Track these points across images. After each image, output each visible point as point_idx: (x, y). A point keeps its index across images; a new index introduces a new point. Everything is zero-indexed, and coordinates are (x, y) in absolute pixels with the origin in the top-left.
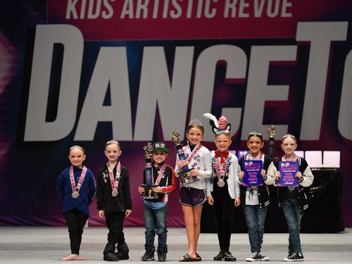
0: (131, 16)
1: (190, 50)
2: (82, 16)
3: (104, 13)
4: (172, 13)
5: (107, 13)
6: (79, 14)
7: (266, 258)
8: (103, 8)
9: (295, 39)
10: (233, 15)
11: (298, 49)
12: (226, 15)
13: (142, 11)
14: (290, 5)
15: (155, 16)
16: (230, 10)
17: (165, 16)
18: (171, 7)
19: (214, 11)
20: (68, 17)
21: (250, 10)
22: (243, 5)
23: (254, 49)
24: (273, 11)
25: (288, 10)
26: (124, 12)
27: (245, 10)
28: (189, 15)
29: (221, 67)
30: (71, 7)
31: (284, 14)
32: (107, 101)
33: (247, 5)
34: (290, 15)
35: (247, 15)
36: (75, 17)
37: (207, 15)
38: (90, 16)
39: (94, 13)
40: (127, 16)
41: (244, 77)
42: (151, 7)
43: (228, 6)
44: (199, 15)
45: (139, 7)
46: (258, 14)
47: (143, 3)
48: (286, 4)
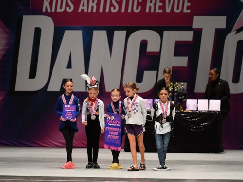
0: (85, 11)
1: (123, 33)
2: (53, 10)
3: (67, 8)
4: (112, 9)
5: (70, 8)
6: (51, 9)
7: (168, 169)
8: (67, 5)
9: (192, 26)
10: (152, 11)
11: (194, 33)
12: (147, 10)
13: (93, 7)
14: (189, 4)
15: (101, 10)
16: (150, 7)
17: (107, 10)
18: (112, 5)
19: (140, 8)
20: (44, 10)
21: (163, 7)
22: (159, 4)
23: (166, 33)
24: (178, 8)
25: (188, 8)
26: (81, 8)
27: (160, 8)
28: (123, 10)
29: (144, 44)
30: (46, 4)
31: (185, 11)
32: (69, 66)
33: (161, 4)
34: (189, 11)
35: (161, 11)
36: (49, 10)
37: (135, 10)
38: (59, 10)
39: (61, 8)
40: (83, 10)
41: (158, 51)
42: (98, 5)
43: (148, 4)
44: (130, 10)
45: (91, 4)
46: (168, 10)
47: (93, 2)
48: (187, 4)
